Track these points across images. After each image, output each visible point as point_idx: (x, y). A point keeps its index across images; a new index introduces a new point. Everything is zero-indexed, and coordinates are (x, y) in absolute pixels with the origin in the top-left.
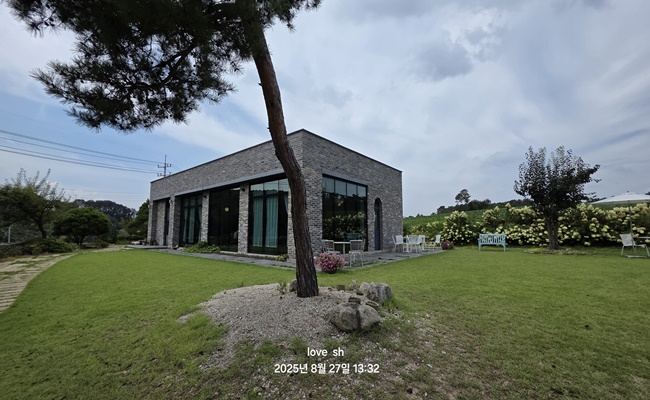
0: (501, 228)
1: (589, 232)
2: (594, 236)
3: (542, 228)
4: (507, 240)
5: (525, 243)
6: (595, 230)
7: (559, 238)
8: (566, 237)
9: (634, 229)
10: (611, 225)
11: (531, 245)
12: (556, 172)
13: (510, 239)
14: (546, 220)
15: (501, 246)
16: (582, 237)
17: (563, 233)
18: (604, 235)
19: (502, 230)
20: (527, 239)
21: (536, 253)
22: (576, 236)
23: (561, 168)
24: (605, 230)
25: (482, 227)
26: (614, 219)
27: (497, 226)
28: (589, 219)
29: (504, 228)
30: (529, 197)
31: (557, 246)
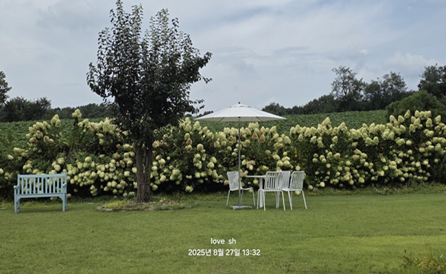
0: (61, 160)
1: (192, 169)
2: (198, 175)
3: (129, 162)
4: (70, 187)
5: (100, 191)
6: (199, 165)
7: (153, 180)
8: (163, 178)
9: (244, 162)
10: (219, 157)
11: (109, 195)
12: (154, 56)
13: (76, 185)
14: (136, 146)
15: (58, 200)
16: (184, 177)
17: (159, 171)
18: (210, 172)
19: (63, 167)
20: (105, 183)
21: (116, 210)
22: (176, 176)
23: (162, 50)
24: (211, 164)
25: (25, 160)
26: (223, 147)
27: (53, 158)
28: (194, 146)
29: (67, 162)
30: (112, 99)
31: (148, 195)
